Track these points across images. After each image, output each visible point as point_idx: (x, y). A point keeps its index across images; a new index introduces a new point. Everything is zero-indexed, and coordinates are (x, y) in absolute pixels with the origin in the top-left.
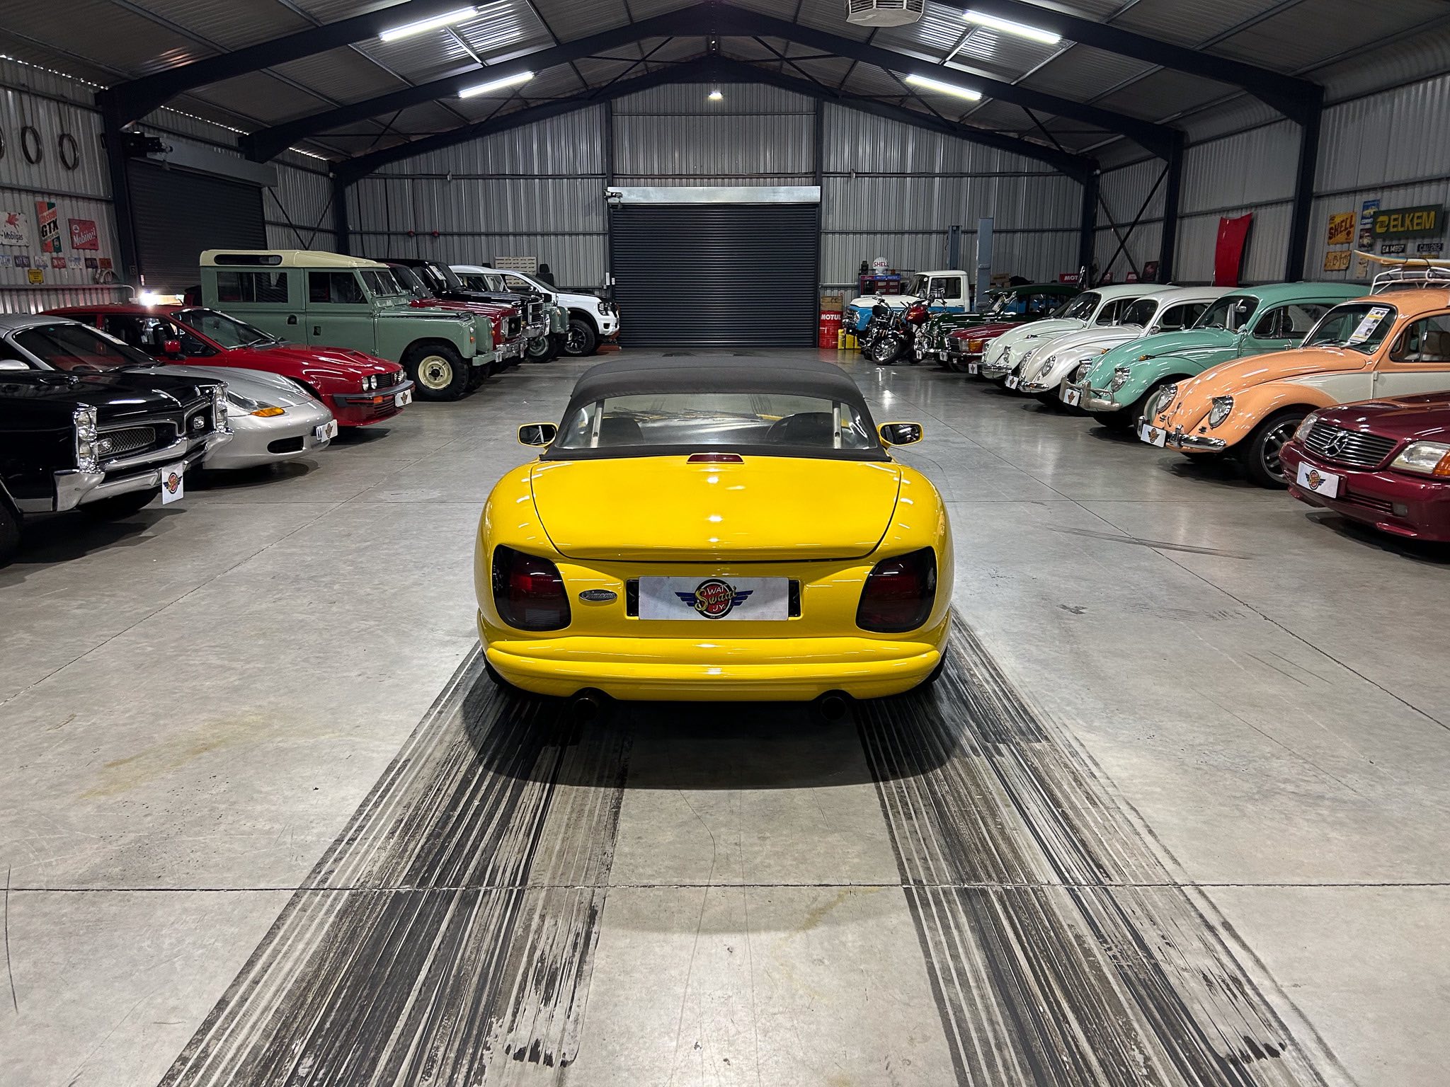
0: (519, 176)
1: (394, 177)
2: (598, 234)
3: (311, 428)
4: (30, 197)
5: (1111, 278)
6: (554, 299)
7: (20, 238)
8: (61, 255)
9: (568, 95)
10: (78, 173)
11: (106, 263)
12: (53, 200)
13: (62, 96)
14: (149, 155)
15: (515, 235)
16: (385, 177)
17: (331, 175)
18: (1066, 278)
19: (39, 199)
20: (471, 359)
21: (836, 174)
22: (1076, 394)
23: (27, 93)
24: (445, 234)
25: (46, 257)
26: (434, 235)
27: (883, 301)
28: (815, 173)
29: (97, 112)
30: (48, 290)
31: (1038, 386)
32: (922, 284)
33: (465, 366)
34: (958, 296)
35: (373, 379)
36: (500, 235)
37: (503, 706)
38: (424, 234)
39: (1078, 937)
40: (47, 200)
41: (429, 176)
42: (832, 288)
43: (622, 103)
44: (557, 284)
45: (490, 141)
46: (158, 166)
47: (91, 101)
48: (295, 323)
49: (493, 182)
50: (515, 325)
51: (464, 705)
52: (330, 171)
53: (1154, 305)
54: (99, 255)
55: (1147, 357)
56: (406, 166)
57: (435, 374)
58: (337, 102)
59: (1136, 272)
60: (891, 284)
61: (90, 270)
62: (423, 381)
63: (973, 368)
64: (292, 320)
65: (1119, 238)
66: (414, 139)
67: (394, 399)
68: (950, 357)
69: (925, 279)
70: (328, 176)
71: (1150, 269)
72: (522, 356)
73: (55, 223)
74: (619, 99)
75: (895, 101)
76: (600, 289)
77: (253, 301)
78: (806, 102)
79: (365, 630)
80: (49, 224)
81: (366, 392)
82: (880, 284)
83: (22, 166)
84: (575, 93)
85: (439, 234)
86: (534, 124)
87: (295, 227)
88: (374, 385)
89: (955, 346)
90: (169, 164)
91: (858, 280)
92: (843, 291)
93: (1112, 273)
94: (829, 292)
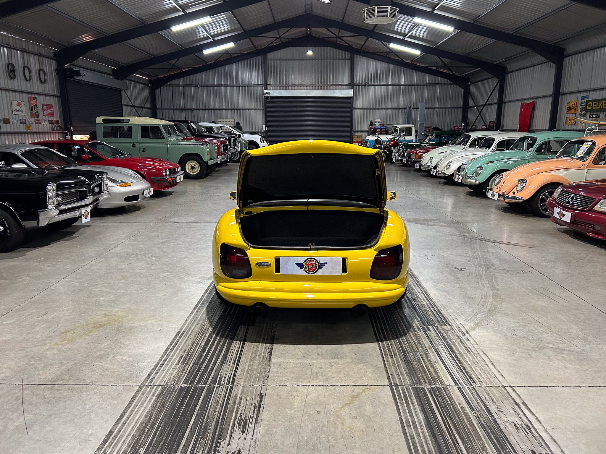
0: (227, 86)
1: (175, 86)
2: (260, 109)
3: (142, 191)
4: (27, 95)
6: (242, 136)
7: (22, 112)
8: (39, 119)
9: (248, 52)
10: (46, 85)
11: (57, 122)
12: (36, 96)
13: (40, 53)
14: (75, 78)
15: (226, 110)
16: (172, 86)
17: (150, 85)
18: (456, 128)
19: (30, 95)
20: (208, 162)
21: (360, 84)
22: (461, 177)
23: (26, 52)
24: (197, 110)
25: (33, 120)
26: (192, 110)
27: (379, 137)
28: (351, 84)
29: (54, 60)
30: (33, 133)
31: (445, 174)
32: (396, 130)
33: (205, 165)
34: (411, 136)
35: (168, 171)
36: (220, 110)
37: (223, 309)
38: (188, 109)
39: (462, 408)
40: (33, 96)
41: (190, 86)
42: (358, 132)
43: (270, 55)
44: (243, 130)
45: (215, 71)
46: (79, 82)
47: (52, 55)
48: (135, 147)
49: (216, 88)
50: (226, 148)
51: (207, 308)
52: (149, 83)
53: (493, 140)
54: (54, 119)
55: (491, 162)
56: (181, 81)
57: (193, 168)
58: (152, 55)
59: (486, 126)
60: (383, 130)
61: (50, 125)
62: (188, 171)
63: (417, 166)
64: (134, 146)
65: (479, 111)
66: (184, 70)
67: (176, 179)
68: (407, 161)
69: (397, 128)
70: (148, 85)
71: (491, 124)
72: (229, 160)
73: (36, 105)
74: (269, 54)
75: (385, 54)
76: (261, 132)
77: (117, 138)
78: (347, 55)
79: (165, 277)
80: (34, 106)
81: (165, 176)
82: (378, 130)
83: (23, 82)
84: (251, 51)
85: (194, 109)
86: (234, 64)
87: (134, 107)
88: (168, 173)
89: (409, 157)
90: (84, 81)
92: (362, 133)
93: (475, 126)
94: (356, 134)
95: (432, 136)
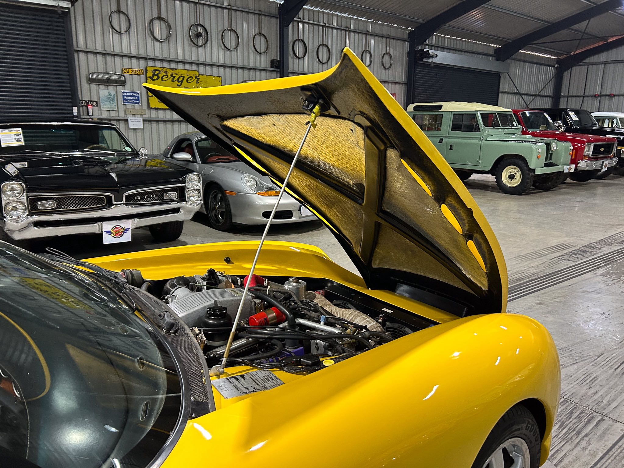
1: (593, 64)
3: (298, 206)
10: (391, 71)
13: (388, 35)
14: (424, 60)
16: (588, 64)
17: (556, 66)
20: (537, 169)
24: (619, 95)
26: (611, 96)
29: (408, 42)
33: (530, 174)
38: (605, 96)
41: (616, 62)
46: (428, 65)
47: (406, 37)
48: (442, 142)
52: (557, 64)
57: (512, 177)
58: (548, 22)
62: (504, 182)
64: (441, 142)
66: (609, 40)
70: (554, 67)
85: (614, 96)
87: (521, 94)
90: (434, 63)
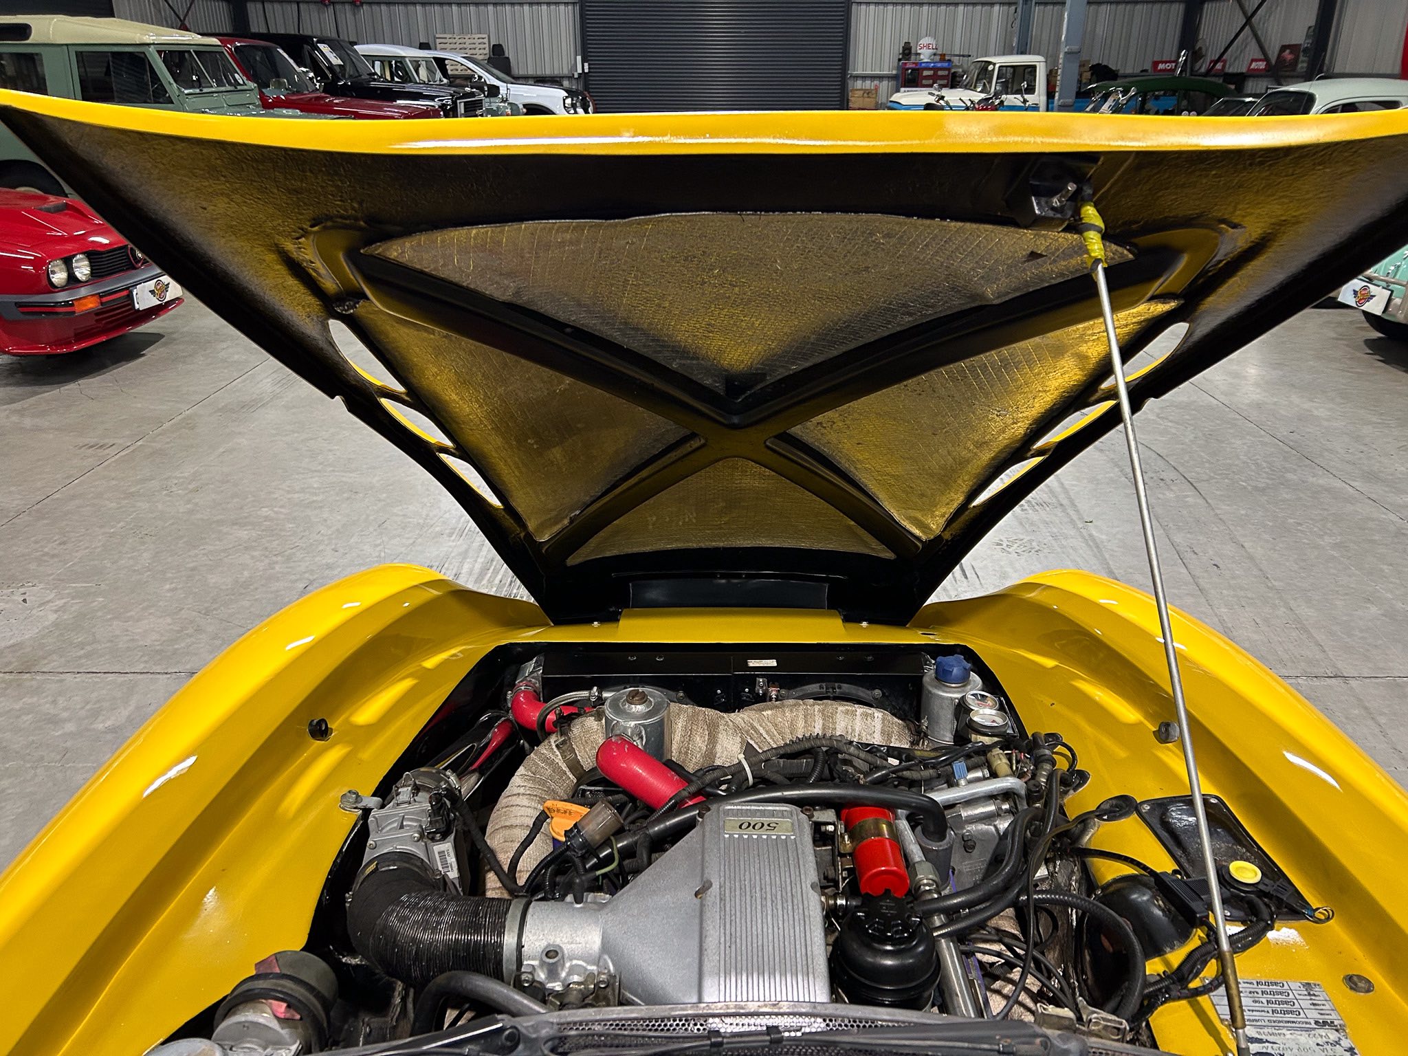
2: (566, 4)
5: (1224, 66)
6: (503, 91)
15: (459, 4)
18: (1161, 66)
24: (369, 3)
26: (355, 4)
27: (942, 98)
32: (984, 72)
34: (1032, 92)
35: (79, 262)
36: (441, 3)
38: (343, 2)
42: (864, 77)
44: (515, 71)
59: (1265, 59)
60: (940, 73)
65: (1244, 13)
67: (130, 296)
69: (991, 67)
71: (1287, 55)
76: (570, 78)
82: (926, 73)
85: (362, 3)
91: (898, 68)
92: (876, 82)
93: (1225, 62)
94: (859, 84)
95: (1125, 93)
